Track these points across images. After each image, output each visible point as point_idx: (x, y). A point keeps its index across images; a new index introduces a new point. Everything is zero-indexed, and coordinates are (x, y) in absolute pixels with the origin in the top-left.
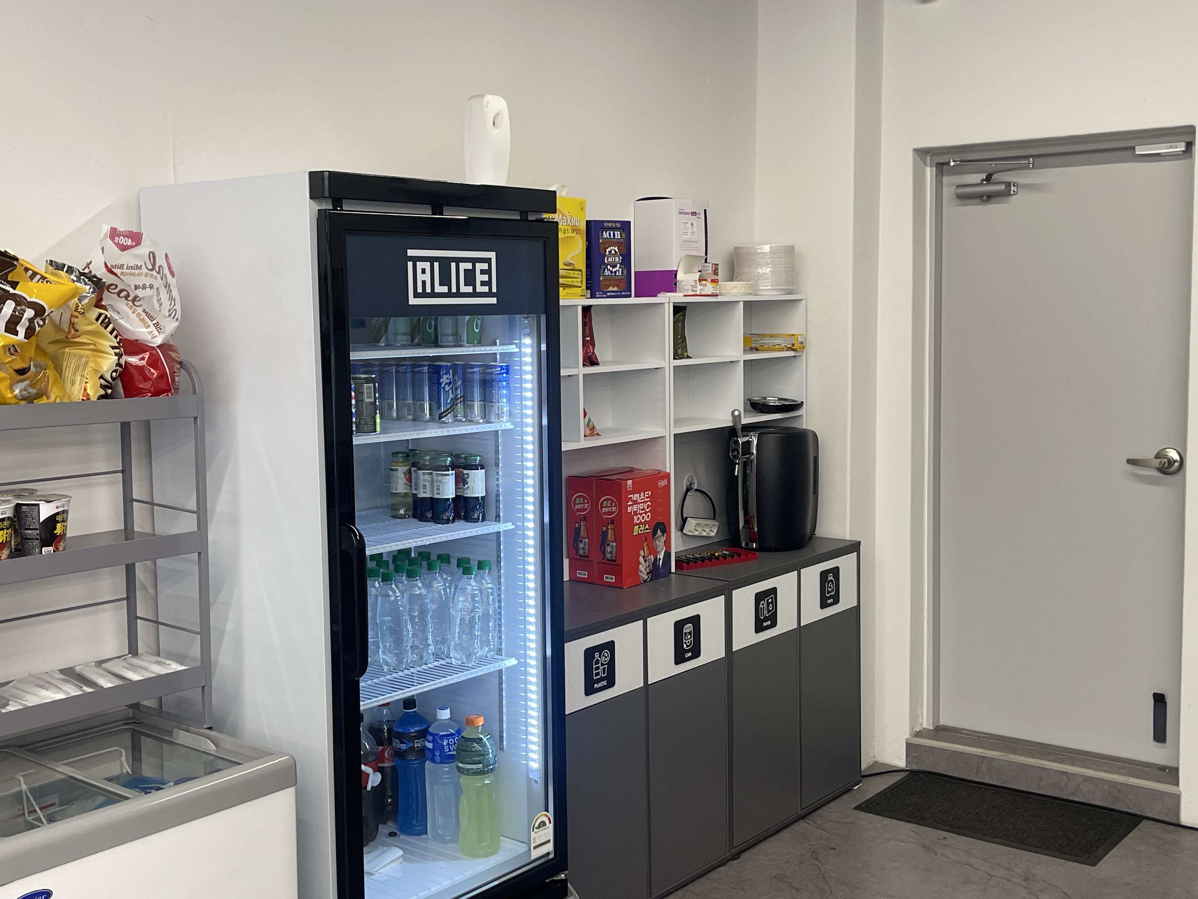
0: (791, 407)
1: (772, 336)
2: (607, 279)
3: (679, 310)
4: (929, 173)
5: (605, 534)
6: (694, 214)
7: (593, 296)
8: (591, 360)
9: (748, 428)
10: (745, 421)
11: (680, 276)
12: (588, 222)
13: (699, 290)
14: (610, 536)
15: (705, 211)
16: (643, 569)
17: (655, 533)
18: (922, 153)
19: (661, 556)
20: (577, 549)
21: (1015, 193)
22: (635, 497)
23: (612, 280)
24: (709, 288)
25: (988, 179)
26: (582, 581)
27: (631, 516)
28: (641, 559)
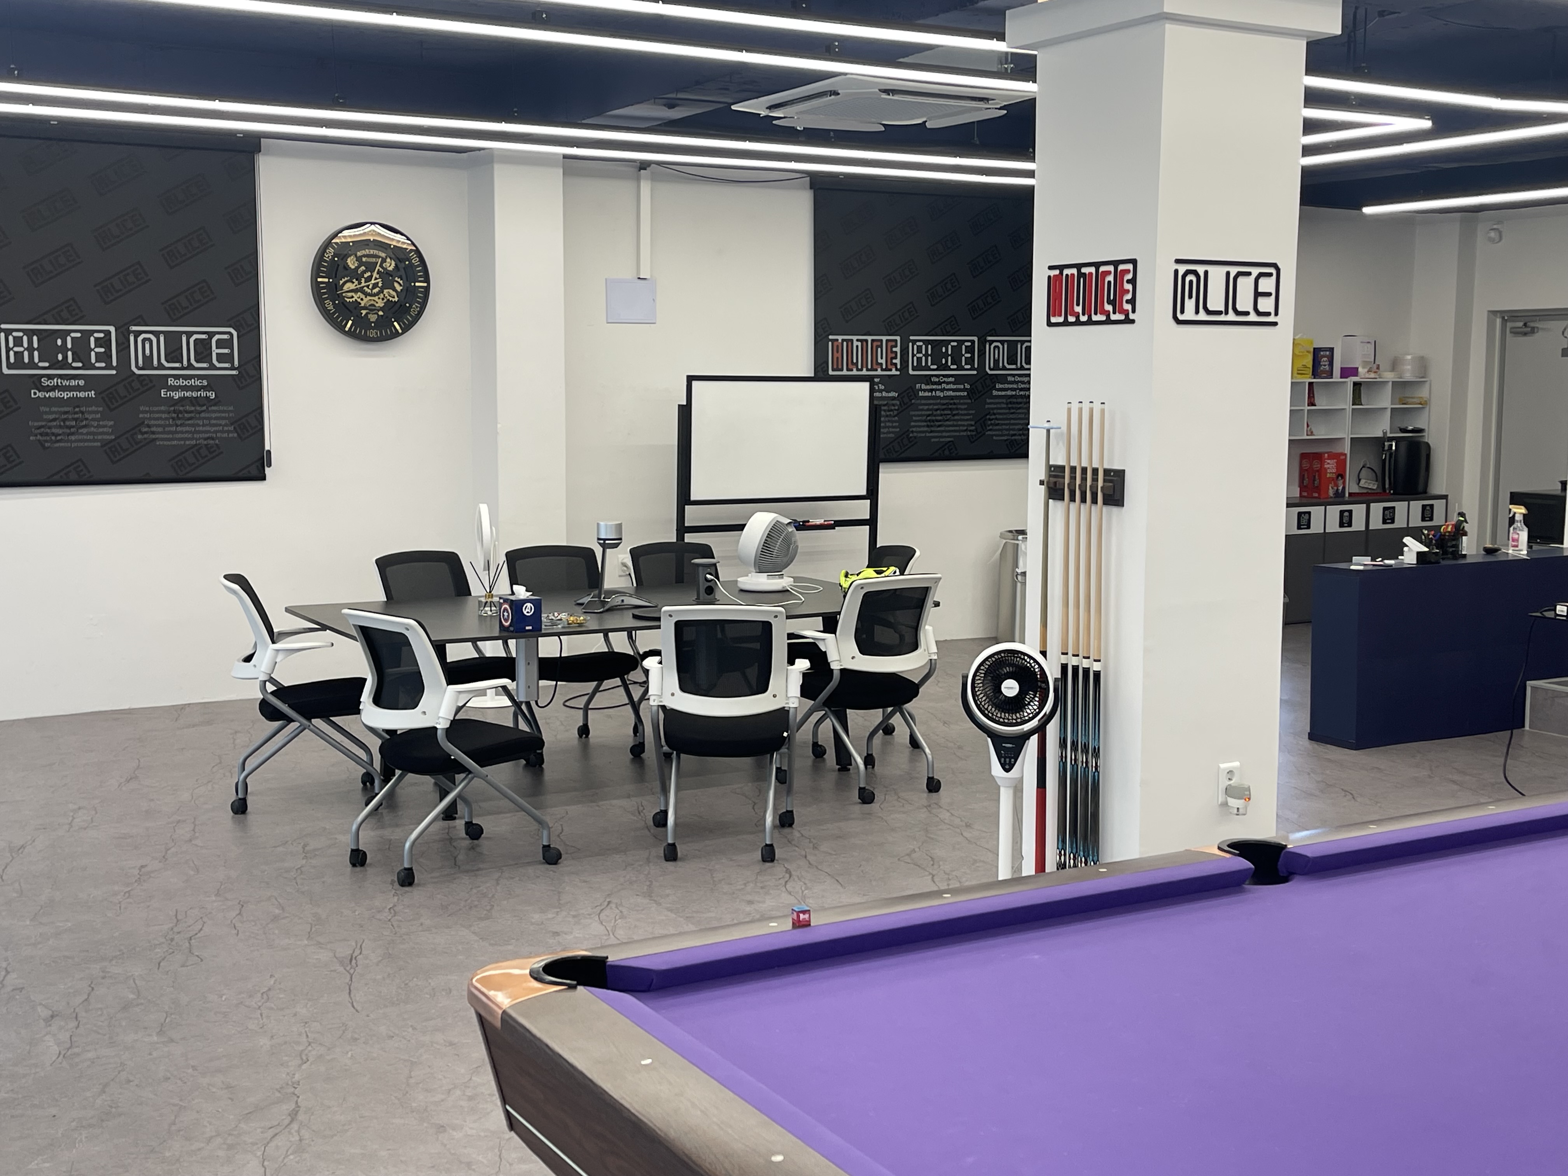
0: (1420, 431)
1: (1412, 398)
2: (1322, 371)
3: (1356, 384)
4: (1498, 321)
5: (1315, 476)
6: (1369, 342)
7: (1314, 378)
8: (1311, 404)
9: (1391, 439)
10: (1389, 435)
11: (1360, 370)
12: (1314, 349)
13: (1367, 376)
14: (1317, 477)
15: (1375, 342)
16: (1331, 492)
17: (1337, 477)
18: (1494, 313)
19: (1340, 488)
20: (1303, 483)
21: (1537, 332)
22: (1329, 461)
23: (1324, 372)
24: (1372, 375)
25: (1525, 325)
26: (1304, 497)
27: (1326, 469)
28: (1330, 488)
